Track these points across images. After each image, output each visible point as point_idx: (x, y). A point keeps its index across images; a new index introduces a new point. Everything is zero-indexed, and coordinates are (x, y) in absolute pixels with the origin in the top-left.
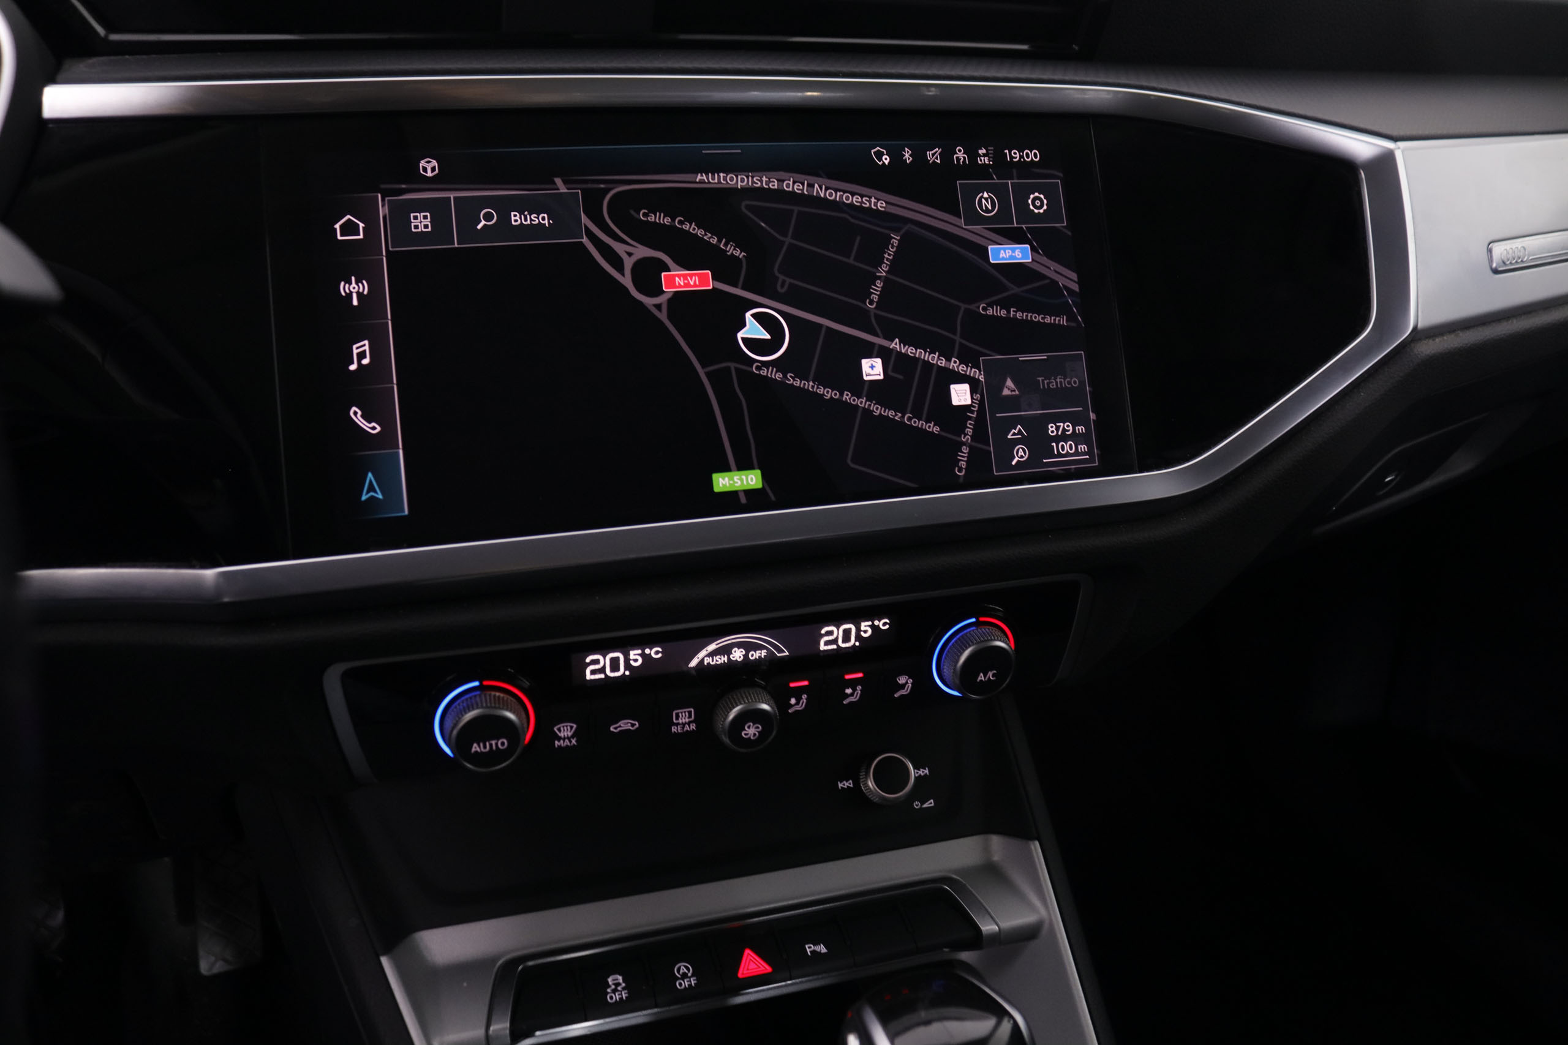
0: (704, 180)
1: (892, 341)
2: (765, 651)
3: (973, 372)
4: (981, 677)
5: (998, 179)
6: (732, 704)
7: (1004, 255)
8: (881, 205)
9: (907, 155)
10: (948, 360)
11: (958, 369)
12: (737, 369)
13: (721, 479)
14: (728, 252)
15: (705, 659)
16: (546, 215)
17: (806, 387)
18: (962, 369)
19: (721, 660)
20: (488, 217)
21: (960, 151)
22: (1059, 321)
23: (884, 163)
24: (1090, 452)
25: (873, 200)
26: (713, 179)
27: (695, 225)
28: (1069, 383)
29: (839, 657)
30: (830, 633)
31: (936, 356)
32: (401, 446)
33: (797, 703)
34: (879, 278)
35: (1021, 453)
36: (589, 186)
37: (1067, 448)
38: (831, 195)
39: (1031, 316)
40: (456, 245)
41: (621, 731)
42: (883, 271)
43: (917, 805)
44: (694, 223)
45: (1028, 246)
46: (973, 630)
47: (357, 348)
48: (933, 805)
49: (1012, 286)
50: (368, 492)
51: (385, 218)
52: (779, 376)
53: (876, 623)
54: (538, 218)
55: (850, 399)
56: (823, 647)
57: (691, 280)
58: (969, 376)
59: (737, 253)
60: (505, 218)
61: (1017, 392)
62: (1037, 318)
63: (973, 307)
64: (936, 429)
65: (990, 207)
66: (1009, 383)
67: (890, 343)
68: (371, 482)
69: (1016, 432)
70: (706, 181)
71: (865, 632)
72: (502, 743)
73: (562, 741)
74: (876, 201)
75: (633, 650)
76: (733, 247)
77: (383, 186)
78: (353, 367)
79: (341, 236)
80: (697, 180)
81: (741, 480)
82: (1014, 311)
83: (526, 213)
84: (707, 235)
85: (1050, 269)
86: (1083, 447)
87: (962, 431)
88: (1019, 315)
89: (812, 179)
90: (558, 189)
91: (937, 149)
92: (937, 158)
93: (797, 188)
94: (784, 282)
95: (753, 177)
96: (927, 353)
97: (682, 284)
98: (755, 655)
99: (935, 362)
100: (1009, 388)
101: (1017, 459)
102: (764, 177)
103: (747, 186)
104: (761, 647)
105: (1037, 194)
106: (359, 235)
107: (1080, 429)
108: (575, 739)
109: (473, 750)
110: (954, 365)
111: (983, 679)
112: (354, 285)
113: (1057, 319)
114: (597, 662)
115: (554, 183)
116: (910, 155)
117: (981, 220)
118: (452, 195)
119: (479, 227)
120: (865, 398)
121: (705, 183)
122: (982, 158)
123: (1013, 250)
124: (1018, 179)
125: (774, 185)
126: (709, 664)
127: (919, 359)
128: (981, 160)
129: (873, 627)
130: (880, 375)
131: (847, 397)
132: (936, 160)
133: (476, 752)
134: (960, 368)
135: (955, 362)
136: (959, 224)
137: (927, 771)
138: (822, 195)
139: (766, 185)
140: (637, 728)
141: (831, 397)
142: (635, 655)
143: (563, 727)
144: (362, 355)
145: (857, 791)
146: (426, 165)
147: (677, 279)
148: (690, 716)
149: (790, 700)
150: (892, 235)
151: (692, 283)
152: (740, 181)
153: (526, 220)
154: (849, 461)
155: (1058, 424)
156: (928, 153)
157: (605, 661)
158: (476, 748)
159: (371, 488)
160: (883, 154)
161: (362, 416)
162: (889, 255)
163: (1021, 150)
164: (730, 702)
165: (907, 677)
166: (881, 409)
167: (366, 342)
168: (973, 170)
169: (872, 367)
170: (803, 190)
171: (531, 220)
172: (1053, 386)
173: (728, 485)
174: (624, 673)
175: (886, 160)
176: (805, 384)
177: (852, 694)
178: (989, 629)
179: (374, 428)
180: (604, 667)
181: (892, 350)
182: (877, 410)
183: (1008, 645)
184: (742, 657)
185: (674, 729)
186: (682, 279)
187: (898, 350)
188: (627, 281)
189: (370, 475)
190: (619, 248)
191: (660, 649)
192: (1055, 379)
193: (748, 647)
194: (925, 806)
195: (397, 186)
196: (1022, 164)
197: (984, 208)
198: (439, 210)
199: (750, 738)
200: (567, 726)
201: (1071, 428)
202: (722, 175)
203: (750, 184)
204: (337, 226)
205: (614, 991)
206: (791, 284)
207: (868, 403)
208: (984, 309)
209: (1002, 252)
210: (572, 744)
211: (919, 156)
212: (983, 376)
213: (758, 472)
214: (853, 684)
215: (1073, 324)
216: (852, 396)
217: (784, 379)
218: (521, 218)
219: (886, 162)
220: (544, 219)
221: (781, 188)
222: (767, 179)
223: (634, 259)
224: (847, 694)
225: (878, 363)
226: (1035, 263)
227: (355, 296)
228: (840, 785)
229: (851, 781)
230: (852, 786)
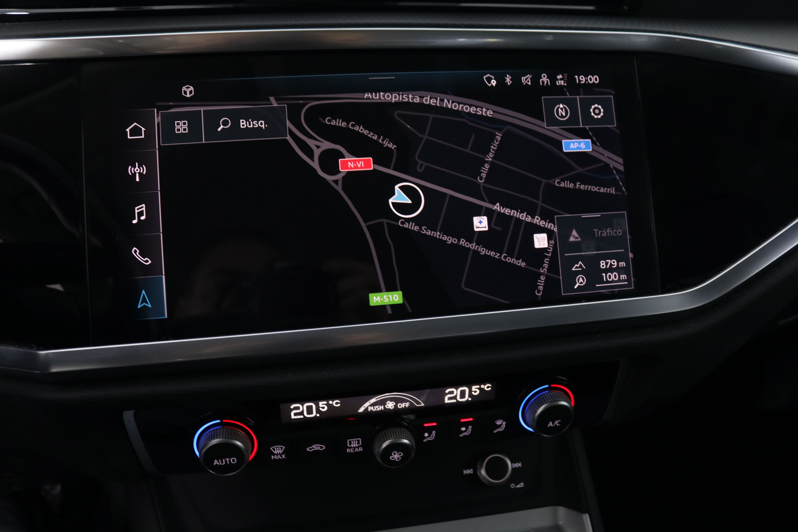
0: (369, 97)
1: (495, 205)
2: (409, 403)
3: (550, 226)
4: (551, 424)
5: (570, 95)
6: (384, 439)
7: (573, 147)
8: (490, 113)
9: (508, 80)
10: (533, 217)
11: (539, 224)
12: (387, 223)
13: (375, 298)
14: (384, 145)
15: (369, 407)
16: (263, 122)
17: (435, 236)
18: (542, 223)
19: (380, 408)
20: (225, 123)
21: (544, 76)
22: (610, 191)
23: (492, 85)
24: (628, 280)
25: (484, 110)
26: (376, 96)
27: (363, 127)
28: (616, 233)
29: (458, 407)
30: (452, 393)
31: (525, 215)
32: (164, 274)
33: (429, 436)
34: (487, 162)
35: (581, 280)
36: (292, 102)
37: (613, 277)
38: (455, 106)
39: (591, 188)
40: (204, 142)
41: (313, 451)
42: (490, 157)
43: (513, 486)
44: (362, 126)
45: (589, 140)
46: (546, 393)
47: (138, 209)
48: (522, 486)
49: (579, 168)
50: (141, 303)
51: (158, 124)
52: (416, 228)
53: (482, 386)
54: (258, 123)
55: (464, 244)
56: (447, 401)
57: (359, 163)
58: (547, 228)
59: (391, 146)
60: (236, 124)
61: (580, 239)
62: (595, 189)
63: (551, 181)
64: (523, 264)
65: (564, 114)
66: (574, 233)
67: (493, 206)
68: (144, 294)
69: (578, 266)
70: (371, 98)
71: (475, 392)
72: (233, 460)
73: (276, 456)
74: (486, 110)
75: (321, 401)
76: (388, 142)
77: (158, 104)
78: (135, 222)
79: (130, 136)
80: (365, 97)
81: (389, 298)
82: (579, 184)
83: (250, 120)
84: (370, 134)
85: (604, 155)
86: (623, 277)
87: (541, 266)
88: (582, 187)
89: (443, 96)
90: (272, 104)
91: (529, 75)
92: (528, 81)
93: (433, 102)
94: (422, 165)
95: (402, 95)
96: (519, 213)
97: (352, 166)
98: (402, 406)
99: (523, 219)
100: (575, 236)
101: (578, 284)
102: (410, 95)
103: (399, 101)
104: (406, 401)
105: (596, 105)
106: (142, 136)
107: (622, 264)
108: (284, 455)
109: (215, 463)
110: (537, 220)
111: (552, 425)
112: (137, 168)
113: (609, 189)
114: (298, 408)
115: (270, 100)
116: (510, 80)
117: (558, 123)
118: (202, 109)
119: (219, 130)
120: (475, 243)
121: (370, 99)
122: (560, 81)
123: (579, 143)
124: (584, 95)
125: (417, 100)
126: (371, 410)
127: (513, 216)
128: (559, 83)
129: (480, 389)
130: (485, 227)
131: (463, 242)
132: (528, 83)
133: (217, 465)
134: (541, 223)
135: (538, 219)
136: (543, 126)
137: (520, 465)
138: (449, 107)
139: (411, 100)
140: (324, 450)
141: (452, 242)
142: (322, 404)
143: (276, 448)
144: (141, 214)
145: (475, 476)
146: (186, 90)
147: (349, 163)
148: (358, 443)
149: (424, 434)
150: (497, 133)
151: (359, 166)
152: (393, 98)
153: (250, 125)
154: (463, 286)
155: (607, 261)
156: (522, 78)
157: (303, 408)
158: (216, 462)
159: (144, 301)
160: (491, 79)
161: (139, 253)
162: (494, 146)
163: (586, 76)
164: (384, 438)
165: (502, 421)
166: (486, 251)
167: (144, 205)
168: (553, 89)
169: (480, 222)
170: (436, 103)
171: (253, 125)
172: (604, 235)
173: (379, 301)
174: (316, 415)
175: (494, 83)
176: (434, 233)
177: (465, 431)
178: (557, 392)
179: (147, 261)
180: (303, 411)
181: (495, 210)
182: (483, 251)
183: (569, 403)
184: (393, 407)
185: (348, 450)
186: (353, 163)
187: (499, 210)
188: (315, 165)
189: (143, 292)
190: (311, 143)
191: (339, 402)
192: (606, 230)
193: (397, 401)
194: (518, 486)
195: (167, 104)
196: (586, 85)
197: (560, 115)
198: (193, 119)
199: (395, 460)
200: (278, 447)
201: (616, 263)
202: (382, 94)
203: (401, 99)
204: (128, 130)
206: (426, 166)
207: (477, 246)
208: (559, 183)
209: (572, 144)
210: (283, 458)
211: (516, 80)
212: (556, 228)
213: (400, 293)
214: (466, 425)
215: (620, 193)
216: (466, 242)
217: (420, 230)
218: (246, 124)
219: (494, 84)
220: (262, 124)
221: (421, 102)
222: (412, 96)
223: (321, 150)
224: (462, 431)
225: (485, 219)
226: (594, 152)
227: (137, 175)
228: (465, 472)
229: (472, 470)
230: (472, 473)
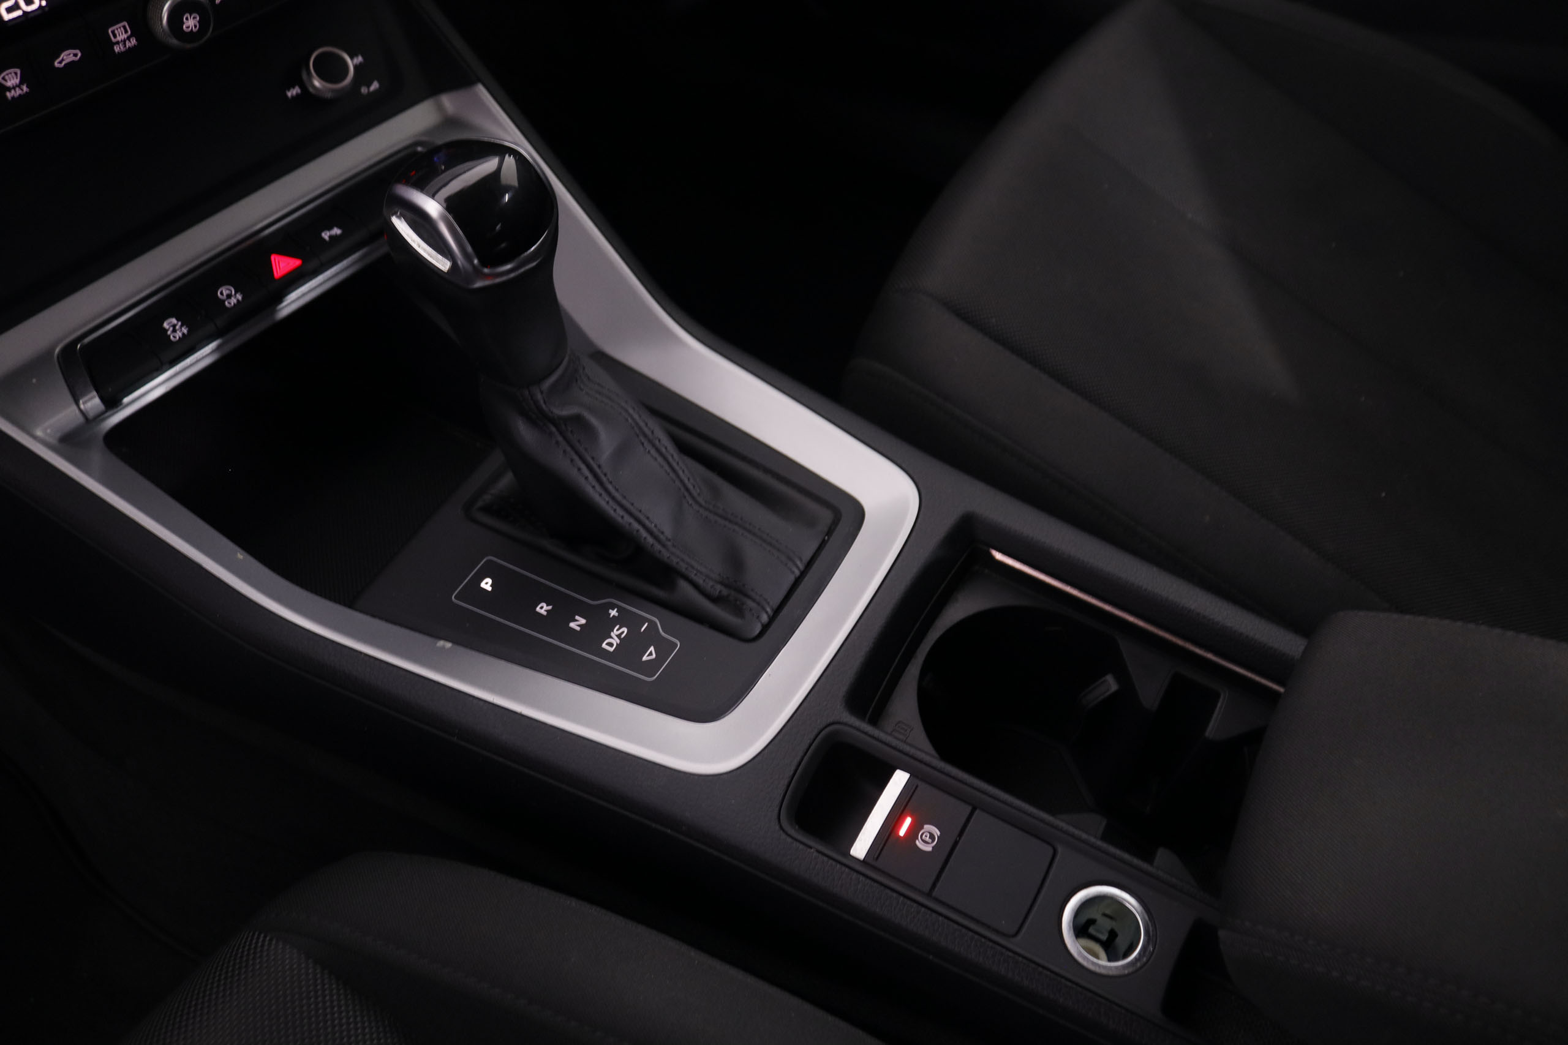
43: (364, 90)
48: (377, 86)
73: (13, 92)
108: (24, 85)
137: (361, 58)
143: (7, 75)
145: (307, 95)
148: (126, 32)
174: (41, 4)
185: (117, 49)
194: (372, 88)
199: (192, 29)
200: (11, 75)
205: (174, 331)
210: (24, 91)
228: (289, 94)
229: (297, 87)
230: (299, 91)
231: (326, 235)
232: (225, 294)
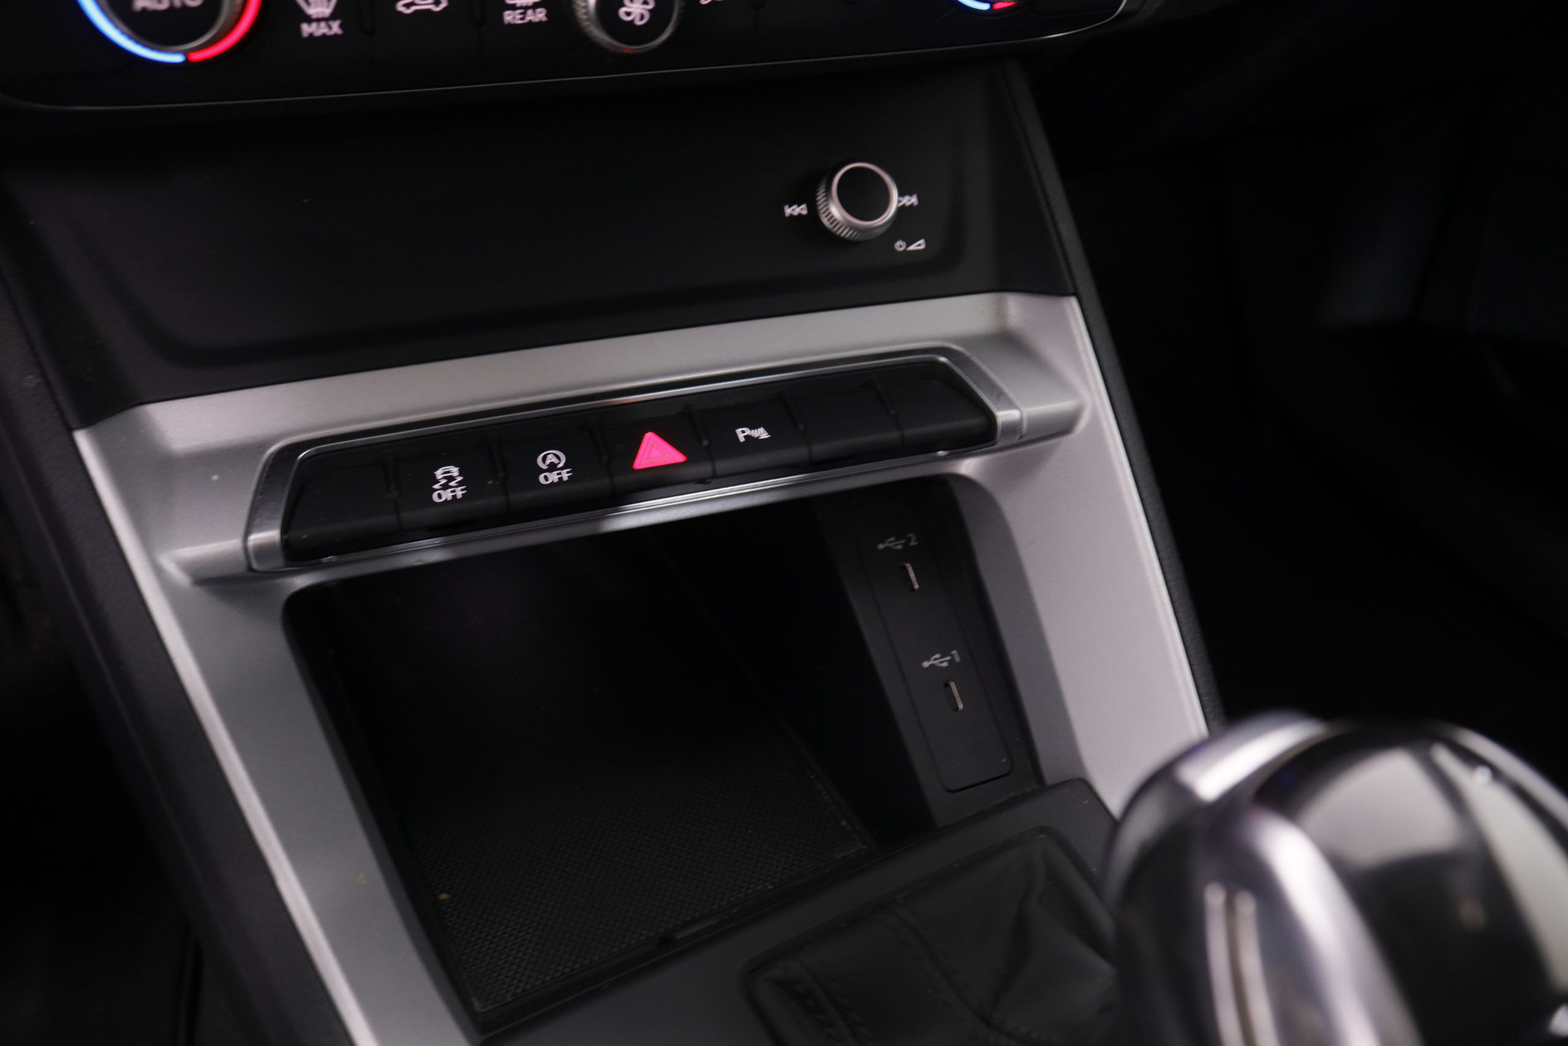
43: (900, 246)
48: (922, 247)
73: (315, 25)
108: (338, 22)
109: (139, 5)
133: (144, 9)
137: (915, 201)
145: (814, 223)
185: (508, 16)
194: (912, 247)
199: (632, 21)
205: (445, 487)
210: (332, 32)
228: (788, 211)
229: (804, 206)
230: (805, 212)
231: (742, 434)
232: (548, 462)
